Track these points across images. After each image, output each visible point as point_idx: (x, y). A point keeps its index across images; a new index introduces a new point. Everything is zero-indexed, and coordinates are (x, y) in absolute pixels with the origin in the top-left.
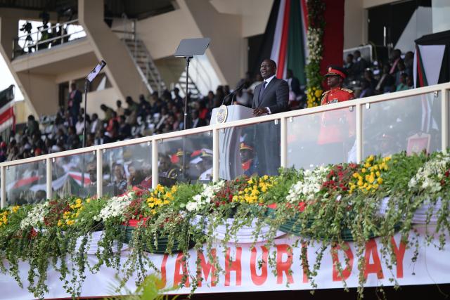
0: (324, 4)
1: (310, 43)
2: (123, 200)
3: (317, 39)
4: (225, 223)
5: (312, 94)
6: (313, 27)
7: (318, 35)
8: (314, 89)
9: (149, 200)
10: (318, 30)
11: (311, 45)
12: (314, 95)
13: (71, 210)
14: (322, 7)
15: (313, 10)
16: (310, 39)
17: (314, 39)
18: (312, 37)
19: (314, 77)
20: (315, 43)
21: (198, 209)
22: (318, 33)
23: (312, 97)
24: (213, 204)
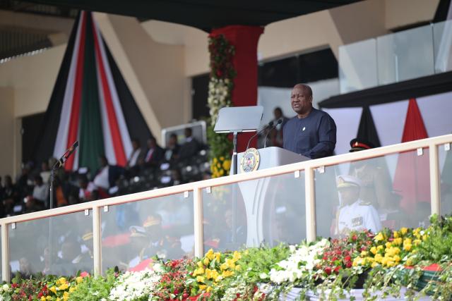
0: (232, 47)
1: (215, 99)
2: (146, 275)
3: (225, 93)
4: (348, 296)
5: (219, 166)
6: (218, 78)
7: (226, 88)
8: (222, 158)
9: (196, 272)
10: (227, 81)
11: (216, 102)
12: (222, 167)
13: (52, 294)
14: (230, 51)
15: (218, 55)
16: (214, 94)
17: (221, 94)
18: (218, 91)
19: (221, 143)
20: (222, 98)
21: (292, 280)
22: (226, 85)
23: (219, 170)
24: (320, 271)
